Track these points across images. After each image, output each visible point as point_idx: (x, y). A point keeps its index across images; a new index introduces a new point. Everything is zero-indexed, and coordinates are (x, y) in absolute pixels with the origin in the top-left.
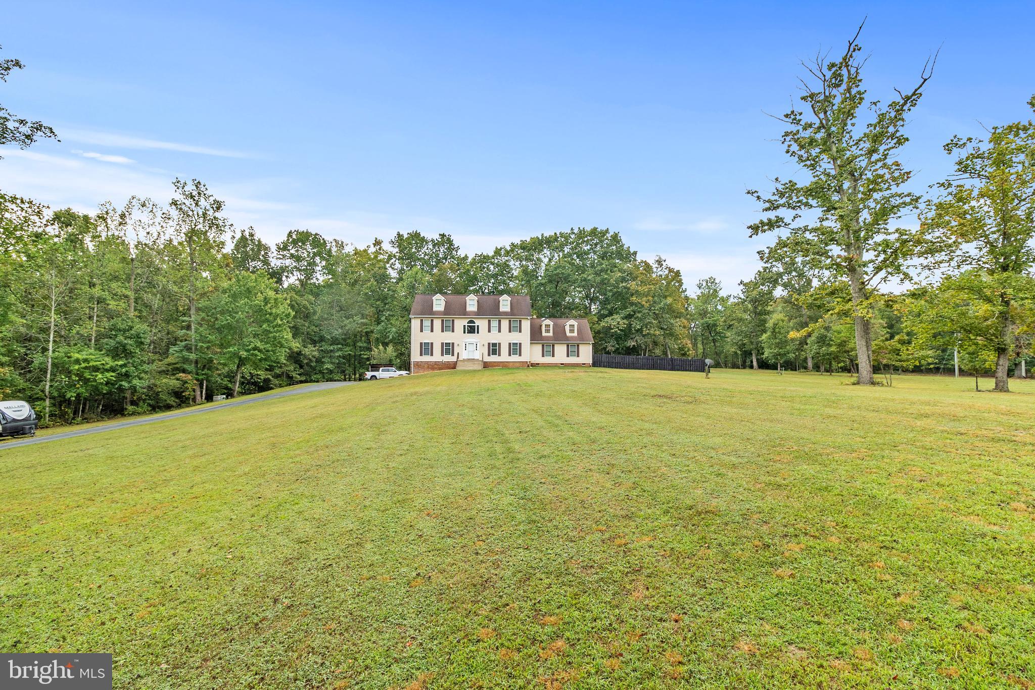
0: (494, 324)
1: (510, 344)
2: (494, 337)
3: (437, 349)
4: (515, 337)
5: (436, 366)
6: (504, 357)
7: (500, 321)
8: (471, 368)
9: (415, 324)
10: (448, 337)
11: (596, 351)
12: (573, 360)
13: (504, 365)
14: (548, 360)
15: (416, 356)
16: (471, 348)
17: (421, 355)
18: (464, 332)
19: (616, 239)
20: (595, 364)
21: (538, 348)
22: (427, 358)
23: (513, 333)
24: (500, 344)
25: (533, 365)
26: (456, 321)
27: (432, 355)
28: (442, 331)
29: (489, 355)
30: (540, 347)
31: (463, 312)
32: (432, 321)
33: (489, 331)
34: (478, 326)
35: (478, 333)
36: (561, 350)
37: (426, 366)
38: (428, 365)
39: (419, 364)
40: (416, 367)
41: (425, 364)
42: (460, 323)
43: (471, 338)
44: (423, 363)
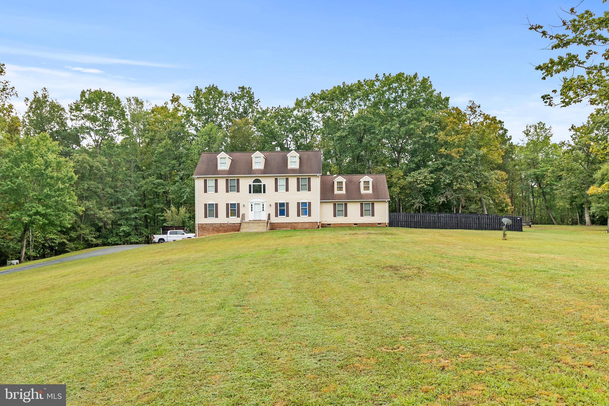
0: (282, 182)
1: (298, 203)
2: (282, 197)
3: (222, 211)
4: (304, 196)
5: (221, 228)
6: (293, 217)
7: (287, 180)
8: (255, 230)
9: (199, 184)
10: (233, 198)
11: (392, 210)
12: (367, 219)
13: (293, 227)
14: (340, 220)
15: (200, 219)
16: (257, 208)
17: (206, 217)
18: (250, 192)
19: (425, 84)
20: (392, 224)
21: (329, 208)
22: (211, 220)
23: (301, 192)
24: (287, 204)
25: (323, 226)
26: (242, 181)
27: (217, 217)
28: (227, 191)
29: (276, 216)
30: (331, 206)
31: (249, 171)
32: (216, 181)
33: (276, 190)
34: (264, 185)
35: (264, 192)
36: (354, 209)
37: (211, 228)
38: (213, 227)
39: (204, 226)
40: (201, 229)
41: (210, 226)
42: (245, 183)
43: (257, 198)
44: (208, 225)
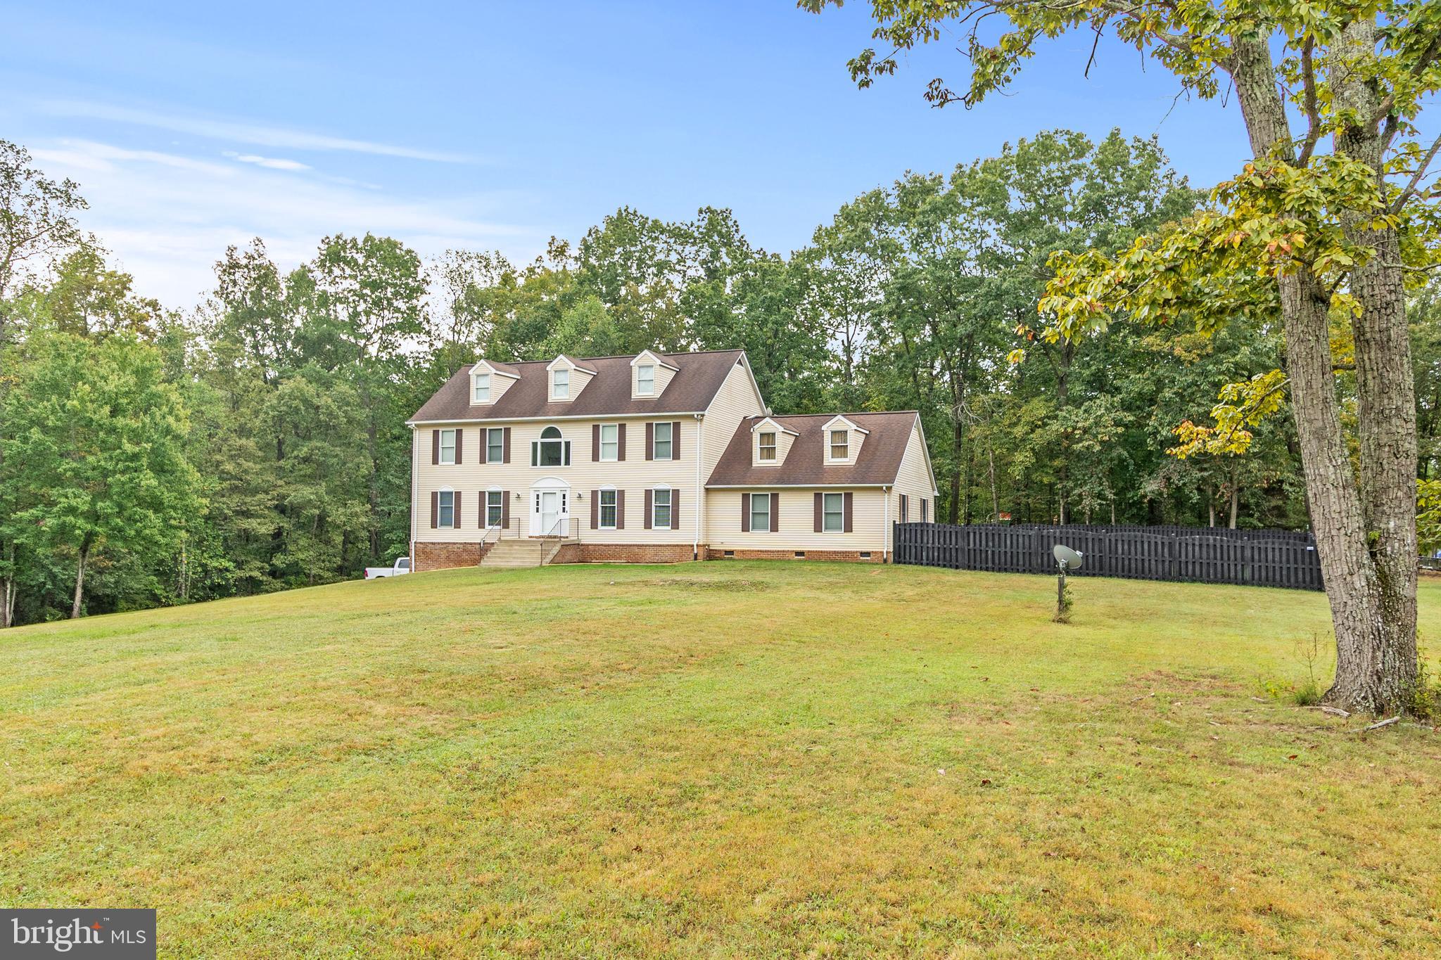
0: (609, 436)
1: (648, 493)
2: (609, 474)
3: (470, 510)
4: (663, 474)
5: (465, 556)
6: (633, 532)
7: (622, 428)
8: (515, 563)
9: (422, 442)
10: (495, 477)
12: (833, 541)
13: (632, 556)
14: (759, 540)
15: (422, 531)
16: (550, 505)
17: (434, 525)
18: (534, 464)
20: (900, 557)
21: (731, 506)
22: (446, 535)
23: (657, 463)
24: (622, 493)
25: (712, 555)
26: (516, 433)
27: (458, 525)
28: (482, 461)
29: (594, 525)
30: (736, 501)
31: (540, 404)
32: (459, 433)
33: (595, 457)
34: (568, 444)
35: (567, 463)
36: (796, 512)
37: (444, 554)
38: (448, 551)
39: (428, 550)
40: (423, 557)
41: (441, 549)
42: (525, 438)
43: (552, 477)
44: (438, 547)
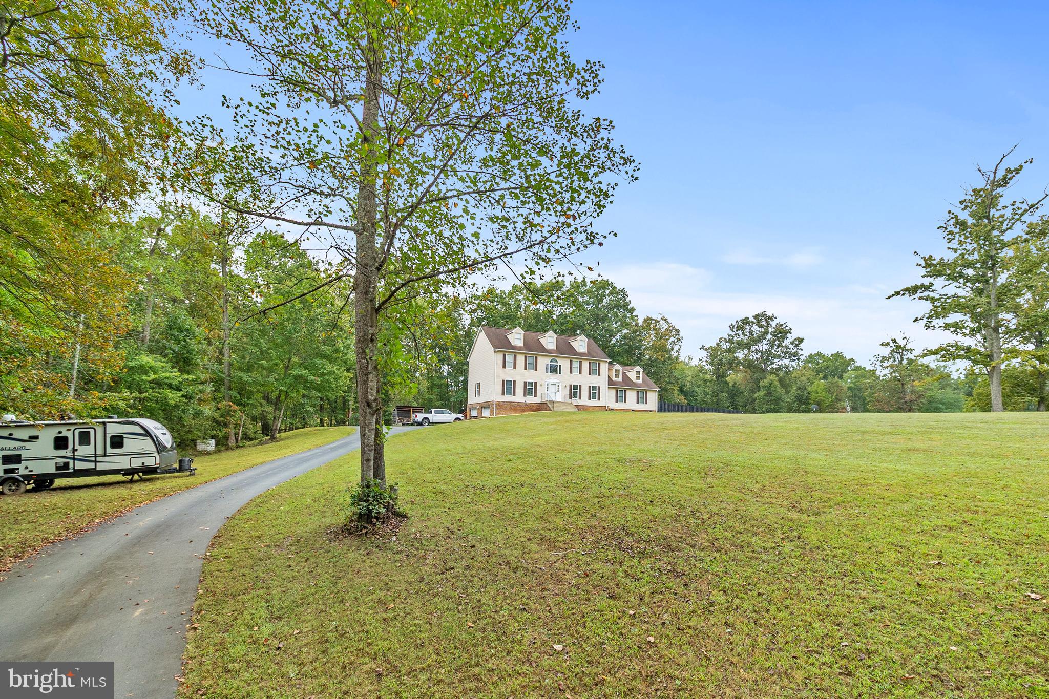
0: (576, 364)
1: (590, 387)
2: (576, 379)
3: (520, 389)
4: (595, 381)
5: (518, 408)
6: (585, 400)
7: (580, 363)
8: (566, 410)
9: (497, 358)
10: (531, 376)
11: (661, 398)
12: (642, 406)
13: (585, 409)
14: (620, 405)
15: (498, 396)
16: (553, 389)
17: (503, 394)
18: (547, 372)
20: (660, 410)
21: (613, 393)
22: (508, 398)
23: (592, 376)
24: (580, 386)
25: (608, 410)
26: (539, 359)
27: (514, 394)
28: (525, 369)
29: (570, 398)
31: (544, 349)
32: (515, 356)
33: (571, 372)
34: (560, 366)
35: (560, 373)
36: (631, 395)
37: (508, 407)
38: (511, 405)
39: (501, 404)
40: (499, 407)
42: (543, 362)
43: (553, 378)
44: (506, 403)
